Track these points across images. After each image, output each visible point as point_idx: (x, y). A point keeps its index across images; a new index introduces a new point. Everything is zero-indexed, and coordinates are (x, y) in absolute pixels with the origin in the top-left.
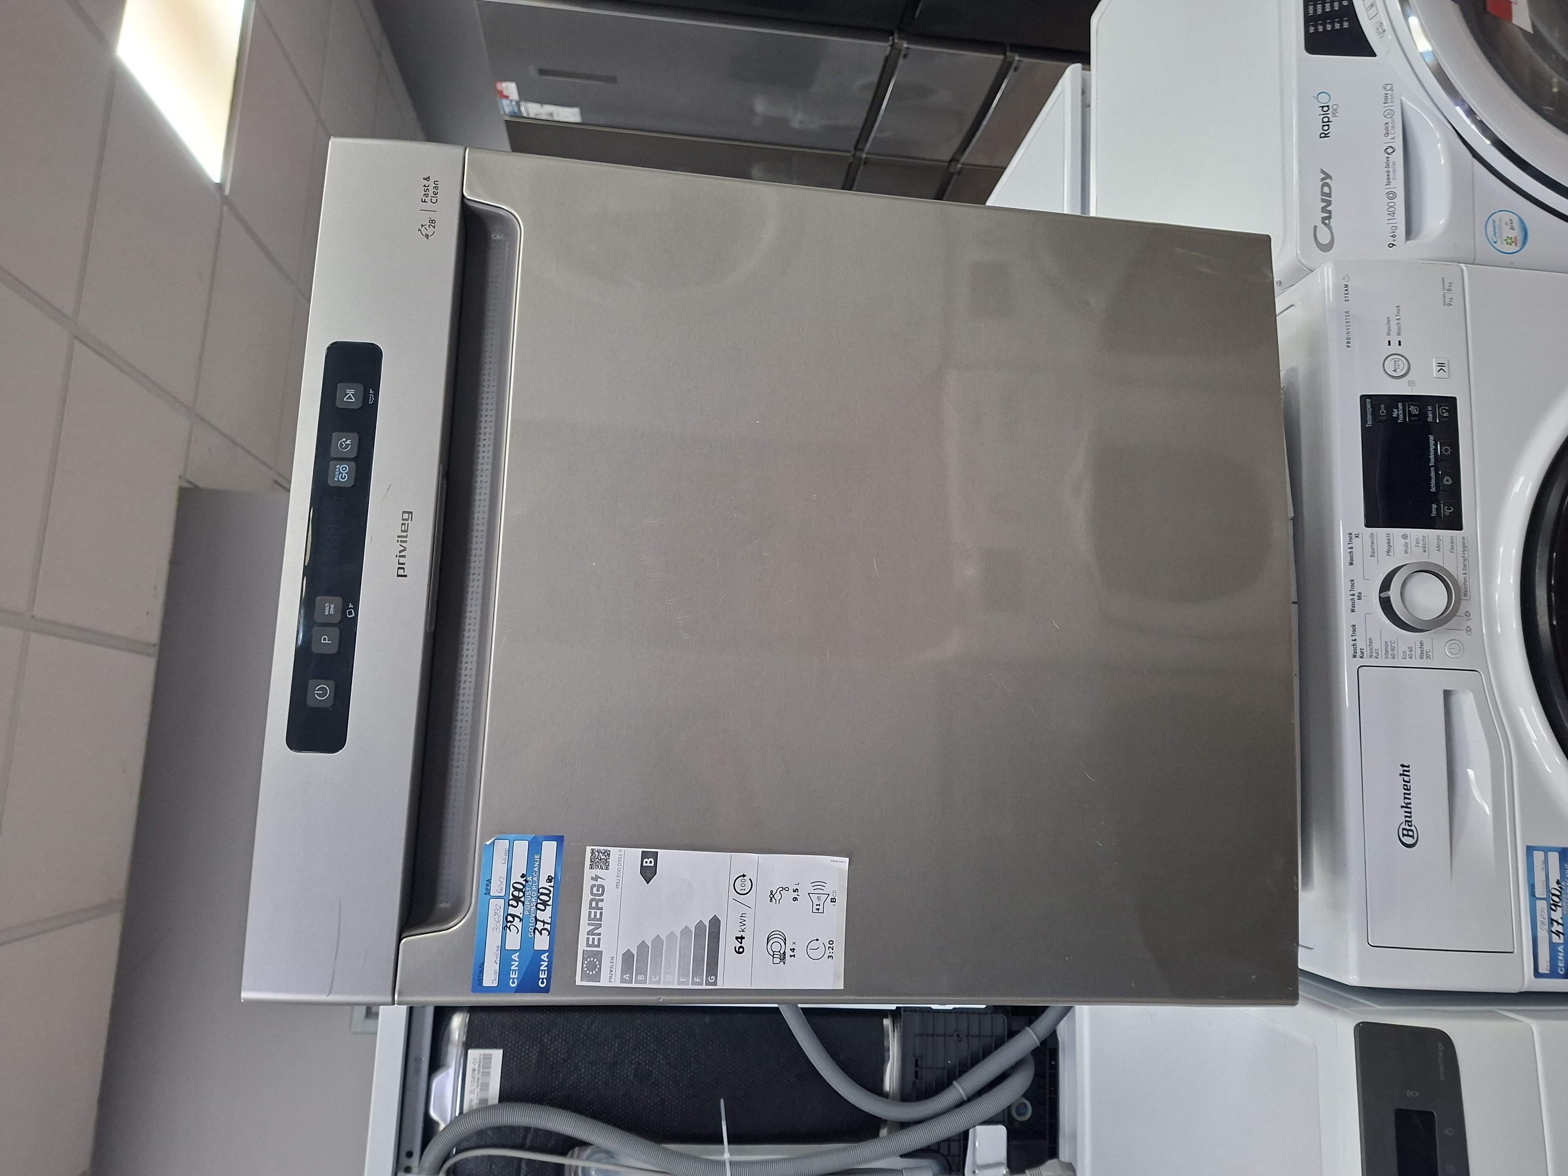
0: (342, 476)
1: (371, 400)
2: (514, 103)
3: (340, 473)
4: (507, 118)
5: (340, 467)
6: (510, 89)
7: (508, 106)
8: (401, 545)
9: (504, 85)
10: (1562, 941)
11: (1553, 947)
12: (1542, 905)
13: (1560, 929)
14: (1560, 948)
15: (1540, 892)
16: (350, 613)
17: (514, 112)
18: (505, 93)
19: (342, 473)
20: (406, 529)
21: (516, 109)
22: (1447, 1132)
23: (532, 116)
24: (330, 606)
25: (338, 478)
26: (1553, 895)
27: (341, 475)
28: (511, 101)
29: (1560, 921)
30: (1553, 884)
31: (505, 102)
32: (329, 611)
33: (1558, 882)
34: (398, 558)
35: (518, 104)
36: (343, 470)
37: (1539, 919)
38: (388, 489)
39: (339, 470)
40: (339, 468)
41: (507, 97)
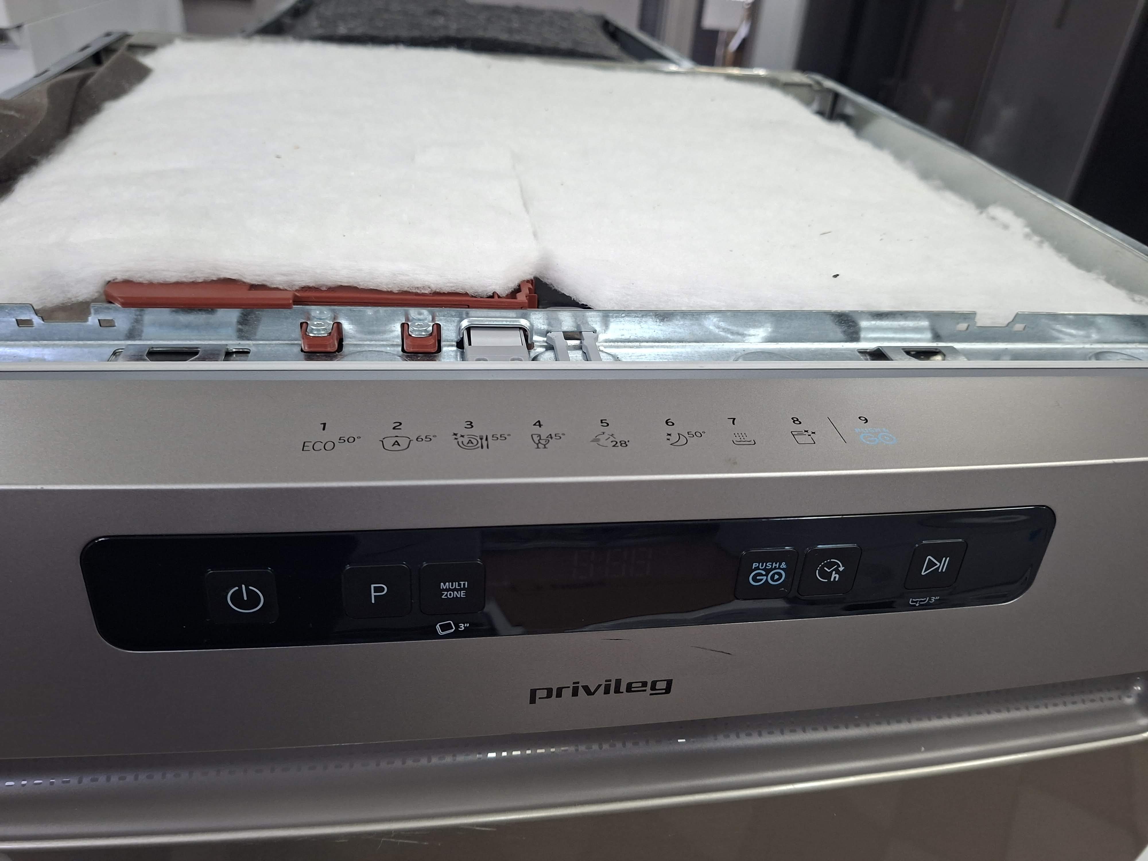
0: (761, 575)
1: (916, 602)
3: (768, 571)
5: (783, 569)
8: (600, 686)
16: (444, 628)
19: (767, 575)
20: (632, 689)
24: (461, 590)
25: (757, 568)
27: (764, 573)
32: (447, 590)
34: (572, 686)
36: (774, 574)
38: (723, 652)
39: (775, 568)
40: (779, 568)
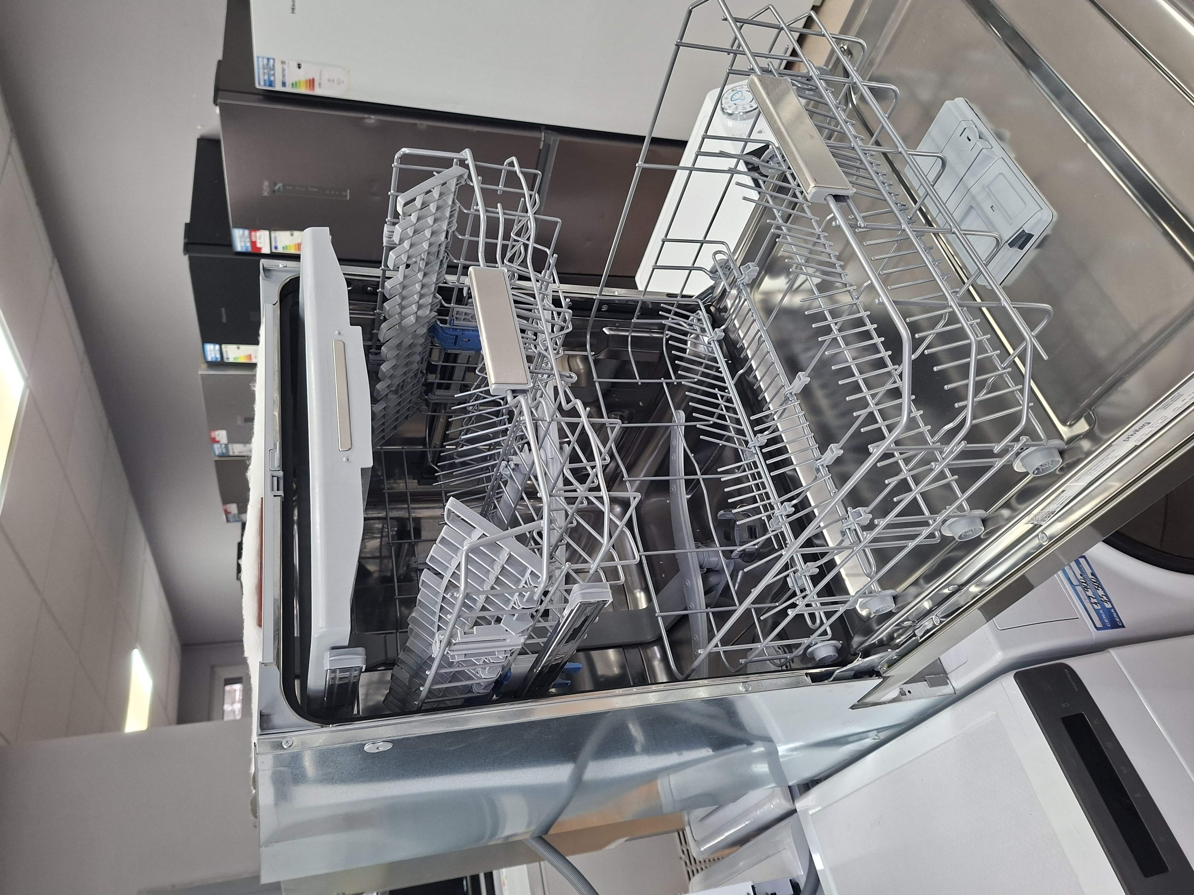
2: (223, 446)
4: (217, 459)
6: (222, 435)
7: (218, 449)
9: (217, 433)
10: (1100, 608)
11: (1097, 611)
12: (1079, 589)
13: (1095, 601)
14: (1101, 612)
15: (1075, 582)
17: (223, 453)
18: (217, 439)
21: (224, 451)
22: (1096, 722)
23: (236, 454)
26: (1082, 582)
28: (221, 444)
29: (1093, 596)
30: (1080, 577)
31: (216, 446)
33: (1081, 575)
35: (226, 446)
37: (1082, 597)
41: (218, 442)
